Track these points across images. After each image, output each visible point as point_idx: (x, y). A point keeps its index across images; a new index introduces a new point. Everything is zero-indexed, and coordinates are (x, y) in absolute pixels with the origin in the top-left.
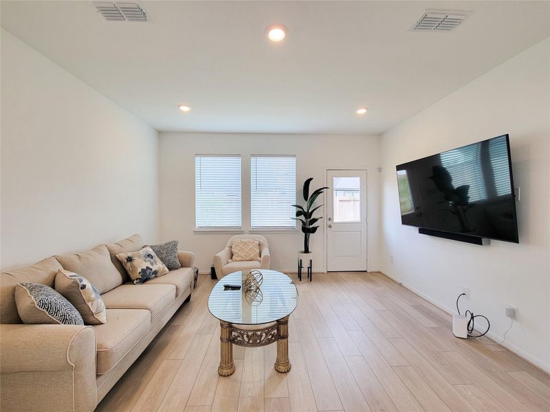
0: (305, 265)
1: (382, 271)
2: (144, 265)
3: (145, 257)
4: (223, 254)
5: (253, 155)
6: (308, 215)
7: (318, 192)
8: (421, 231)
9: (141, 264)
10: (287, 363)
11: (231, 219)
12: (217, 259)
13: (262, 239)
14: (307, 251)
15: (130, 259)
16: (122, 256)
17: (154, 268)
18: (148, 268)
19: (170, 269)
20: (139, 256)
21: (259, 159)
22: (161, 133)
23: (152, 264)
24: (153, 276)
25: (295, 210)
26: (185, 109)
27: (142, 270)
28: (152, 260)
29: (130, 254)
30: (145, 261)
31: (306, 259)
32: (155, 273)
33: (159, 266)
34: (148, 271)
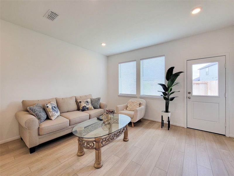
0: (166, 119)
3: (85, 102)
5: (141, 59)
9: (83, 104)
14: (167, 111)
15: (80, 102)
16: (79, 101)
17: (87, 107)
18: (85, 106)
19: (95, 108)
20: (83, 102)
23: (87, 105)
24: (87, 109)
26: (104, 45)
27: (83, 106)
28: (87, 104)
29: (81, 100)
30: (85, 103)
31: (166, 116)
32: (88, 108)
33: (90, 106)
34: (85, 107)
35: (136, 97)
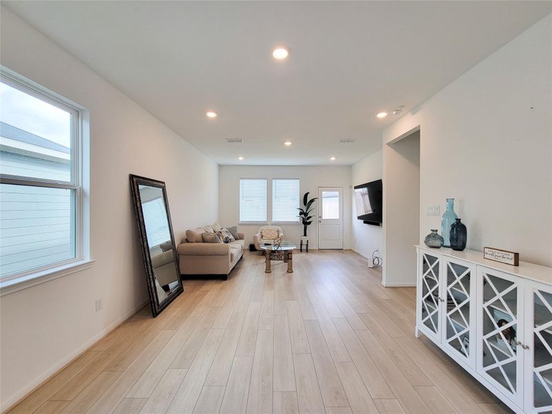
0: (305, 243)
1: (352, 249)
2: (227, 236)
3: (226, 232)
4: (258, 235)
5: (274, 179)
6: (306, 214)
7: (312, 201)
8: (365, 222)
10: (292, 269)
11: (261, 217)
12: (255, 238)
13: (279, 228)
14: (305, 235)
15: (220, 232)
19: (236, 240)
20: (224, 231)
21: (277, 181)
22: (220, 166)
23: (229, 236)
24: (230, 241)
25: (299, 211)
26: (241, 158)
27: (226, 238)
28: (229, 234)
30: (226, 234)
31: (305, 239)
32: (231, 239)
33: (231, 237)
34: (228, 239)
35: (267, 224)
